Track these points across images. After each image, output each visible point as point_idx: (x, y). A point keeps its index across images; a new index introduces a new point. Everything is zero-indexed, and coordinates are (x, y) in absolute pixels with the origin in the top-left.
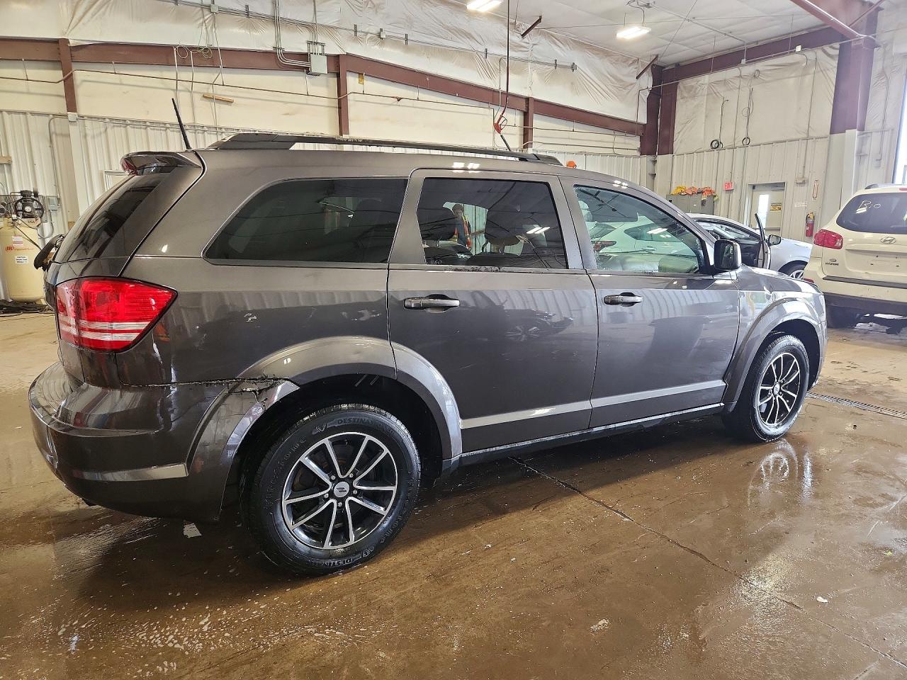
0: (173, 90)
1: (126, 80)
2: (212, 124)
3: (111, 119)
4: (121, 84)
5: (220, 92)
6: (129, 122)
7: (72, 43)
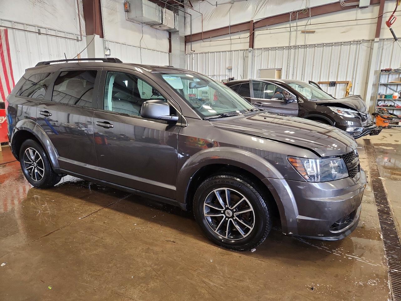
0: (289, 32)
1: (272, 31)
2: (303, 44)
3: (264, 48)
4: (270, 34)
5: (309, 28)
6: (270, 49)
7: (254, 21)
